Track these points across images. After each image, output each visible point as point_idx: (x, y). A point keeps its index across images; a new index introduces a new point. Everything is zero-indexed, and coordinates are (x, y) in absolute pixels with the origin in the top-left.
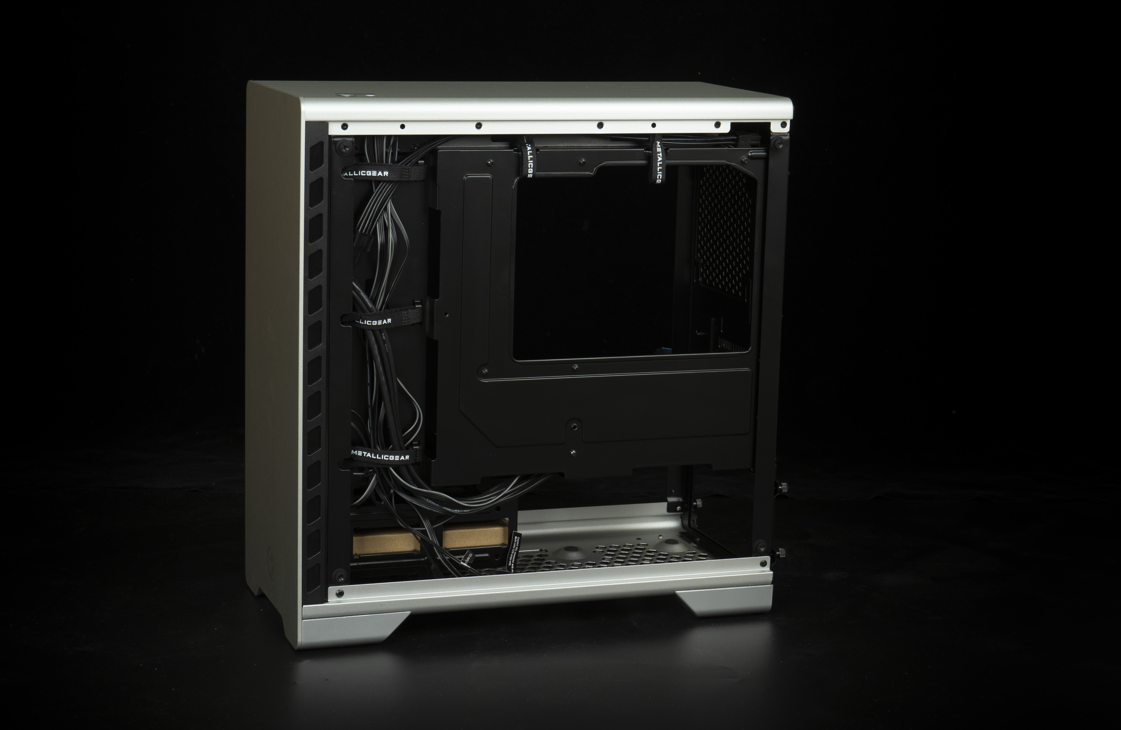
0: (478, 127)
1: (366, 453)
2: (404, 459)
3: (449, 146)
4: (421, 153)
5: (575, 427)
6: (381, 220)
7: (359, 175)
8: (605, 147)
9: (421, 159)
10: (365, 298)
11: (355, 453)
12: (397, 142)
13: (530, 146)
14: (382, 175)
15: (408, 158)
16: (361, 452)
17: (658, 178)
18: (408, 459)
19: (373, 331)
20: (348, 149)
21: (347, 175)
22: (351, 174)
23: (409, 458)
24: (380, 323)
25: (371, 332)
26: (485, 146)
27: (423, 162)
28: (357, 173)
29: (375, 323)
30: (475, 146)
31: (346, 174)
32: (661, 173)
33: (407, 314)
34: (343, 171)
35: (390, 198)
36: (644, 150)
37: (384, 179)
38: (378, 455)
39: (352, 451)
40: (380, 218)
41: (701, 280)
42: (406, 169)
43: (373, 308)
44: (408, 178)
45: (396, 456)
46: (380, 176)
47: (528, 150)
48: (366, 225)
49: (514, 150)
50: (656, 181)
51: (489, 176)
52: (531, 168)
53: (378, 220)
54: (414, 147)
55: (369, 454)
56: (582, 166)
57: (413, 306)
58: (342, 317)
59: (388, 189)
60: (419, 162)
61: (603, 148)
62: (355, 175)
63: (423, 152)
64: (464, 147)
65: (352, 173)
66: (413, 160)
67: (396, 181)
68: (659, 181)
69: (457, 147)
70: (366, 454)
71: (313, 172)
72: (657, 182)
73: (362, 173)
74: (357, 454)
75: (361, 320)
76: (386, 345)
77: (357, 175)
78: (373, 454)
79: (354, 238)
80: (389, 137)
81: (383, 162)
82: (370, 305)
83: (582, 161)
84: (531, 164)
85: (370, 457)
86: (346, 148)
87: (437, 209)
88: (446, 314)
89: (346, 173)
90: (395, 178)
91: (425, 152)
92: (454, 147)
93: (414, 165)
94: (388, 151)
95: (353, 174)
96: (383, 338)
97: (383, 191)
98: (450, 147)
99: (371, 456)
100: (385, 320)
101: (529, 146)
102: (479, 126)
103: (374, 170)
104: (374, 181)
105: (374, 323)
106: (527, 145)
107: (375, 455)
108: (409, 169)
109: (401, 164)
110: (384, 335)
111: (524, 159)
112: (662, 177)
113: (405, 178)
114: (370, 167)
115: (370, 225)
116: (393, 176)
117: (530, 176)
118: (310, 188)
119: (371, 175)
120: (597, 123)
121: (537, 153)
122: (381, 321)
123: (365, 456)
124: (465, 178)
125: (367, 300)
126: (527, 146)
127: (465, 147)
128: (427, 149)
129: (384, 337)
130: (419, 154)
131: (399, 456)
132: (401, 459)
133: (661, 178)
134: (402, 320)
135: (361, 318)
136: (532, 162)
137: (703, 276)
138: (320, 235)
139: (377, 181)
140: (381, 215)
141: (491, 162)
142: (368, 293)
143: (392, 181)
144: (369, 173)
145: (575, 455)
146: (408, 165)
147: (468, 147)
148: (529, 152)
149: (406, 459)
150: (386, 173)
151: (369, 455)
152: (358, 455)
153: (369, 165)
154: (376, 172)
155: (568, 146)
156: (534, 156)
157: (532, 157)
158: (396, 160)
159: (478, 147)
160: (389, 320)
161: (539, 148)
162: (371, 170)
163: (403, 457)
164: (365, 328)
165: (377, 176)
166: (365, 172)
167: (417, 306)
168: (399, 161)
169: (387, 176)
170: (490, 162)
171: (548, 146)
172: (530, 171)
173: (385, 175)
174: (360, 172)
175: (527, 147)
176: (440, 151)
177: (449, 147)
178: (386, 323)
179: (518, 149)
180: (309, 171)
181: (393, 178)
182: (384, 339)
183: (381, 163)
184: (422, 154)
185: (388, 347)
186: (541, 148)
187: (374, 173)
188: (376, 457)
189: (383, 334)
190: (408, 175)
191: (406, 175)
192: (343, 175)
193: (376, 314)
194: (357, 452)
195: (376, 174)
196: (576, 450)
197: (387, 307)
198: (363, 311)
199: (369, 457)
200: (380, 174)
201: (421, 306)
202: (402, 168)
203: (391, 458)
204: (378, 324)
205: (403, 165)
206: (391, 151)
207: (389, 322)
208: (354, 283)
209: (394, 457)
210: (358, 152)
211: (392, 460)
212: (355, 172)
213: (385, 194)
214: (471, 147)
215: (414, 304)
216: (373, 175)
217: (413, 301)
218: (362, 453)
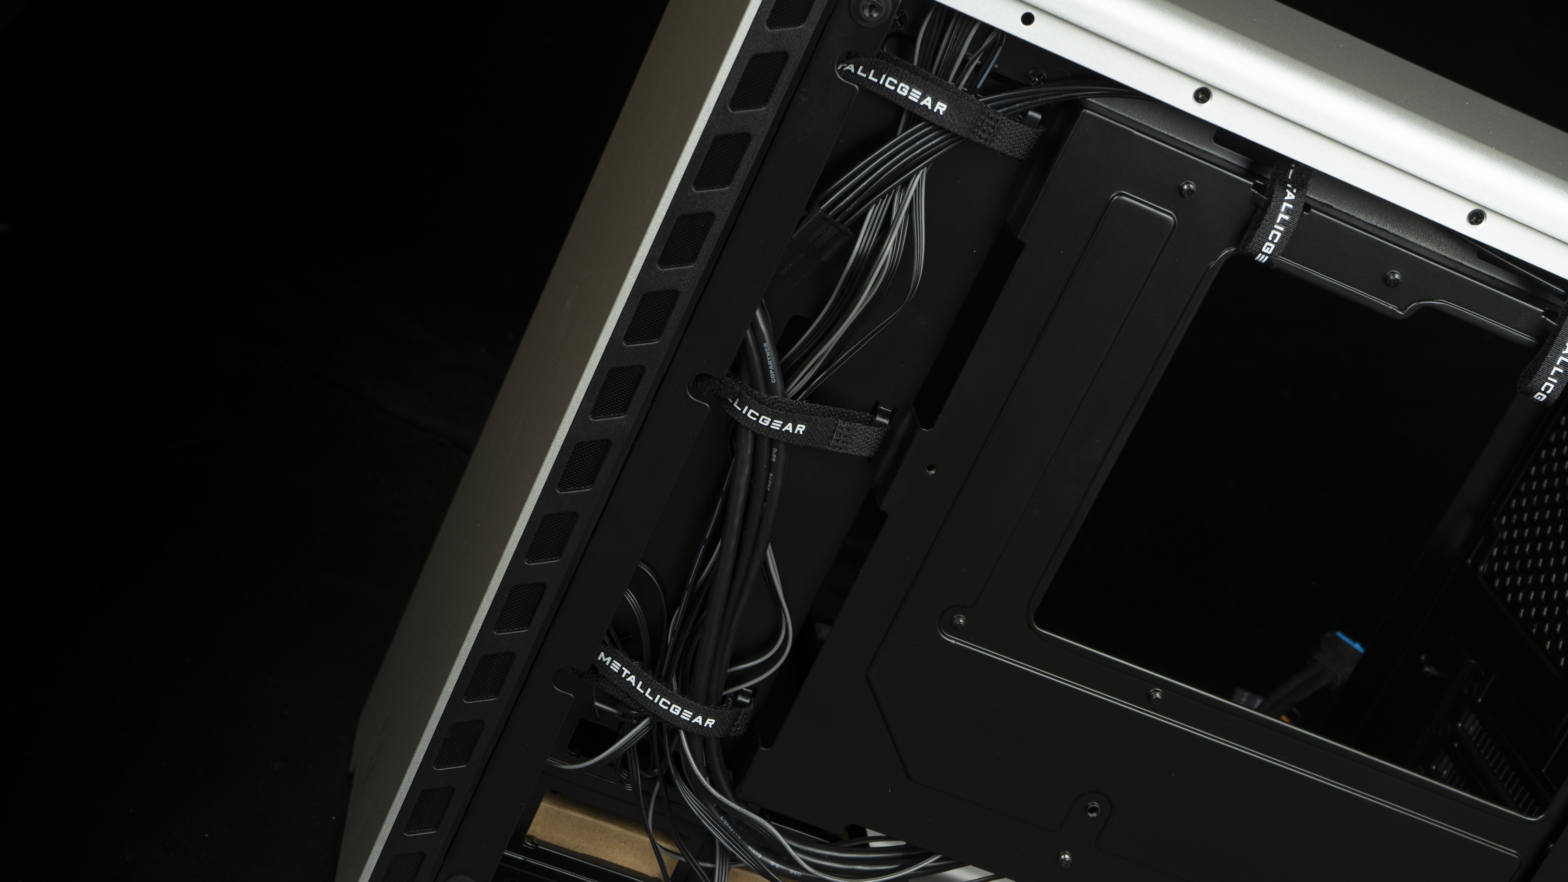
0: (1200, 96)
1: (629, 673)
2: (701, 724)
3: (1115, 108)
4: (1042, 97)
5: (1093, 810)
6: (884, 205)
7: (881, 82)
8: (1458, 267)
9: (1036, 110)
10: (768, 359)
11: (606, 661)
12: (1000, 49)
13: (1295, 191)
14: (930, 108)
15: (1007, 94)
16: (620, 665)
17: (1543, 389)
18: (710, 726)
19: (756, 437)
20: (875, 15)
21: (853, 71)
22: (862, 72)
23: (712, 725)
24: (777, 425)
25: (750, 435)
26: (1193, 144)
27: (1039, 116)
28: (878, 76)
29: (765, 421)
30: (1170, 135)
31: (851, 68)
32: (1555, 381)
33: (848, 430)
34: (848, 58)
35: (927, 165)
36: (1543, 314)
37: (931, 118)
38: (649, 690)
39: (602, 654)
40: (883, 197)
41: (1485, 571)
42: (991, 119)
43: (779, 387)
44: (986, 140)
45: (685, 711)
46: (925, 106)
47: (1286, 198)
48: (845, 201)
49: (1255, 184)
50: (1536, 393)
51: (1168, 216)
52: (1272, 242)
53: (877, 202)
54: (1034, 75)
55: (633, 677)
56: (1387, 287)
57: (870, 413)
58: (699, 377)
59: (930, 144)
60: (1030, 113)
61: (1453, 265)
62: (870, 77)
63: (1050, 96)
64: (1145, 124)
65: (866, 71)
66: (1017, 105)
67: (955, 135)
68: (1540, 396)
69: (1131, 118)
70: (628, 676)
71: (771, 31)
72: (1535, 397)
73: (888, 82)
74: (610, 664)
75: (738, 400)
76: (771, 475)
77: (876, 80)
78: (641, 683)
79: (801, 221)
80: (986, 29)
81: (947, 79)
82: (774, 377)
83: (1394, 276)
84: (1277, 232)
85: (634, 685)
86: (873, 11)
87: (1019, 236)
88: (930, 468)
89: (852, 66)
90: (957, 126)
91: (1052, 98)
92: (1125, 115)
93: (1012, 116)
94: (971, 59)
95: (868, 76)
96: (771, 457)
97: (918, 143)
98: (1116, 111)
99: (637, 684)
100: (790, 425)
101: (1292, 192)
102: (1203, 95)
103: (918, 88)
104: (908, 111)
105: (763, 421)
106: (1289, 185)
107: (644, 687)
108: (997, 121)
109: (983, 102)
110: (776, 453)
111: (1267, 217)
112: (1552, 391)
113: (980, 137)
114: (913, 76)
115: (852, 205)
116: (954, 120)
117: (1262, 258)
118: (749, 65)
119: (907, 97)
120: (1471, 208)
121: (1302, 213)
122: (782, 422)
123: (623, 676)
124: (1115, 196)
125: (771, 364)
126: (1289, 188)
127: (1149, 125)
128: (1062, 94)
129: (774, 456)
130: (1038, 98)
131: (692, 714)
132: (693, 721)
133: (1548, 392)
134: (831, 438)
135: (740, 396)
136: (1282, 229)
137: (1491, 566)
138: (727, 180)
139: (915, 115)
140: (889, 192)
141: (1190, 190)
142: (781, 349)
143: (947, 132)
144: (903, 89)
145: (1066, 865)
146: (1000, 111)
147: (1154, 128)
148: (1285, 204)
149: (705, 725)
150: (941, 107)
151: (632, 679)
152: (611, 667)
153: (912, 70)
154: (920, 94)
155: (1376, 226)
156: (1292, 219)
157: (1287, 218)
158: (979, 86)
159: (1177, 138)
160: (801, 428)
161: (1311, 203)
162: (912, 84)
163: (700, 718)
164: (739, 421)
165: (918, 103)
166: (895, 82)
167: (878, 419)
168: (985, 92)
169: (941, 113)
170: (1189, 187)
171: (1334, 206)
172: (1268, 248)
173: (938, 110)
174: (884, 76)
175: (1287, 191)
176: (1088, 111)
177: (1112, 109)
178: (791, 431)
179: (1265, 186)
180: (765, 24)
181: (952, 125)
182: (774, 460)
183: (942, 78)
184: (1044, 99)
185: (774, 482)
186: (1319, 207)
187: (915, 95)
188: (645, 692)
189: (775, 450)
190: (990, 134)
191: (984, 131)
192: (844, 67)
193: (779, 402)
194: (612, 661)
195: (918, 97)
196: (1071, 856)
197: (811, 398)
198: (753, 384)
199: (630, 683)
200: (928, 102)
201: (886, 422)
202: (984, 113)
203: (674, 710)
204: (772, 427)
205: (988, 105)
206: (977, 61)
207: (799, 431)
208: (758, 313)
209: (682, 711)
210: (902, 29)
211: (674, 715)
212: (873, 71)
213: (917, 152)
214: (1163, 131)
215: (875, 411)
216: (910, 97)
217: (877, 403)
218: (621, 668)
